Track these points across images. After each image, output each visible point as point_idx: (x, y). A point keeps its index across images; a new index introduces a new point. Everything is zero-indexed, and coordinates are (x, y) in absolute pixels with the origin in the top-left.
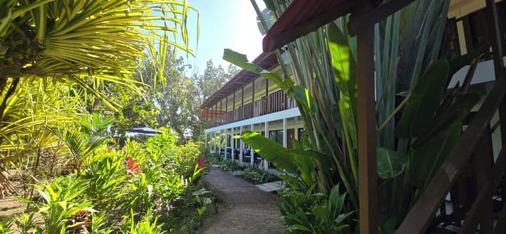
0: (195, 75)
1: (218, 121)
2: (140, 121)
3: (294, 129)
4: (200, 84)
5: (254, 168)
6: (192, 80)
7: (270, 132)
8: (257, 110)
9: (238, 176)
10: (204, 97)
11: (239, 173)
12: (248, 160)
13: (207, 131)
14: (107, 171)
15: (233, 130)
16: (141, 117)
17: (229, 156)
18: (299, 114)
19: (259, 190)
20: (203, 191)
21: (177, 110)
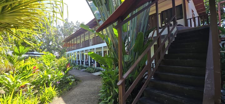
0: (59, 26)
1: (73, 48)
2: (32, 49)
3: (106, 51)
4: (62, 30)
5: (90, 67)
6: (57, 28)
7: (97, 52)
8: (91, 43)
9: (84, 71)
10: (64, 36)
11: (84, 70)
12: (88, 65)
13: (67, 53)
14: (27, 71)
15: (80, 52)
16: (32, 47)
17: (79, 64)
18: (106, 45)
19: (93, 75)
20: (70, 77)
21: (49, 43)
